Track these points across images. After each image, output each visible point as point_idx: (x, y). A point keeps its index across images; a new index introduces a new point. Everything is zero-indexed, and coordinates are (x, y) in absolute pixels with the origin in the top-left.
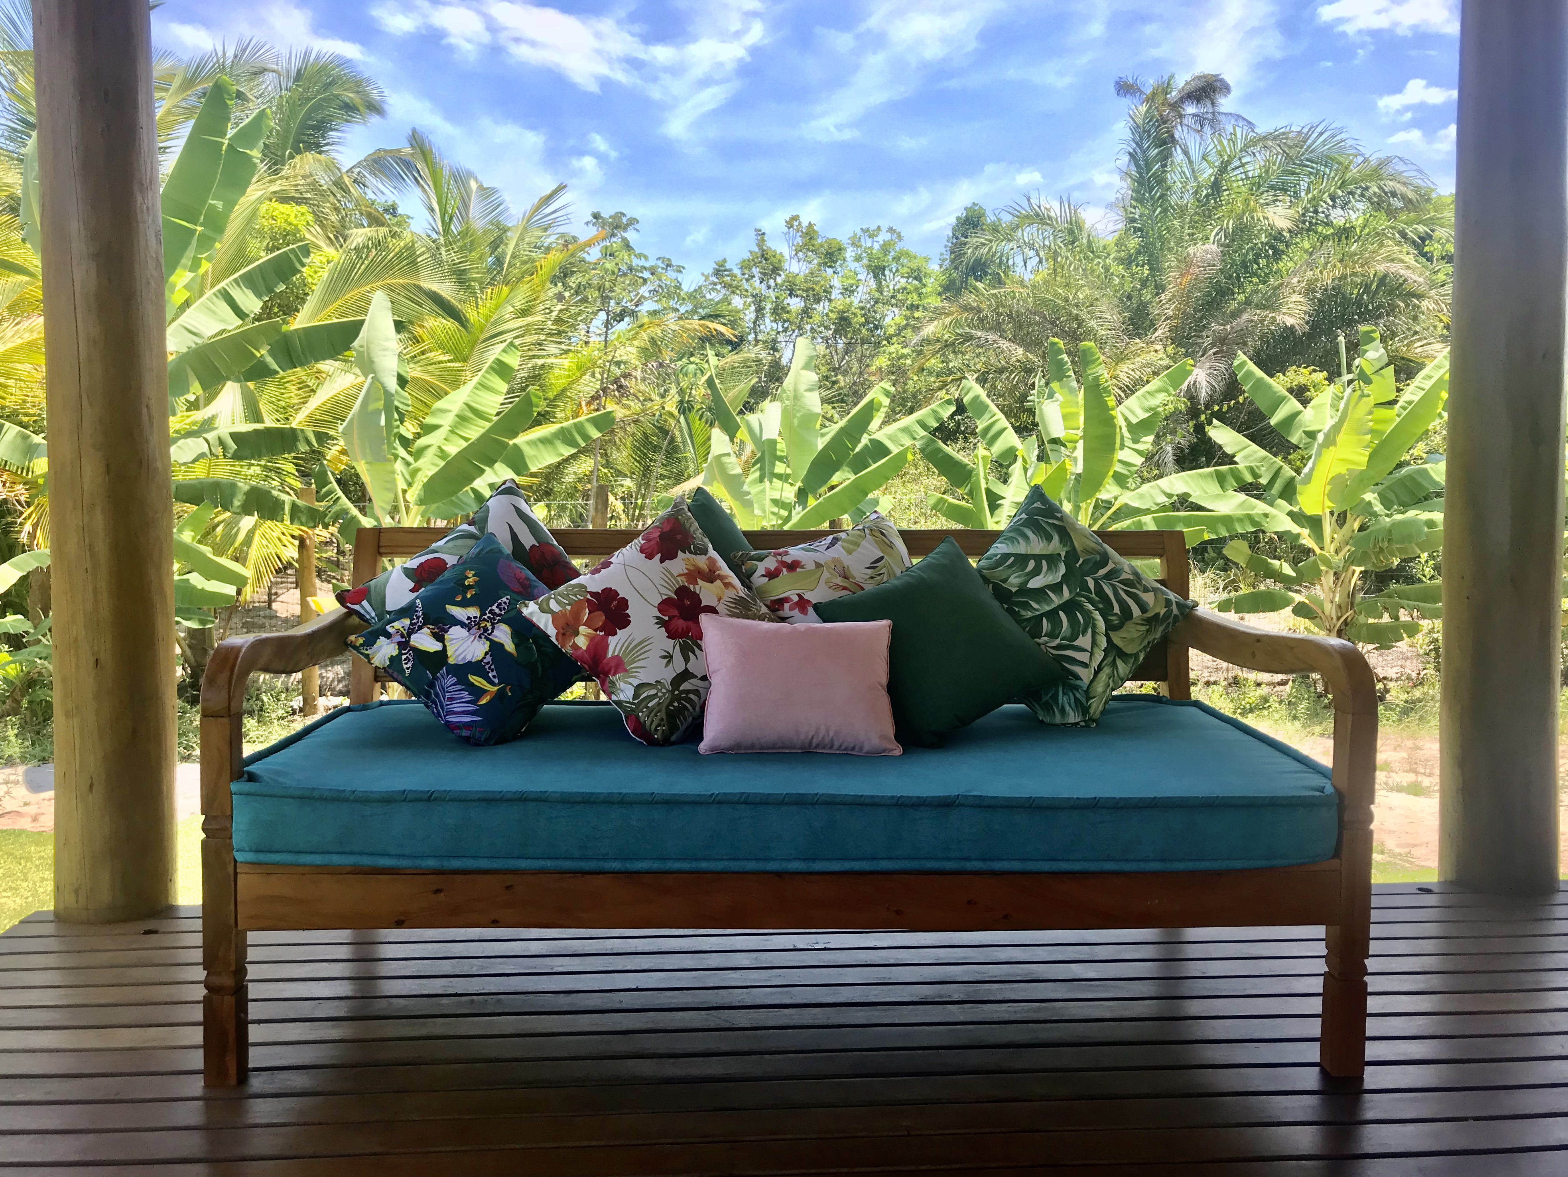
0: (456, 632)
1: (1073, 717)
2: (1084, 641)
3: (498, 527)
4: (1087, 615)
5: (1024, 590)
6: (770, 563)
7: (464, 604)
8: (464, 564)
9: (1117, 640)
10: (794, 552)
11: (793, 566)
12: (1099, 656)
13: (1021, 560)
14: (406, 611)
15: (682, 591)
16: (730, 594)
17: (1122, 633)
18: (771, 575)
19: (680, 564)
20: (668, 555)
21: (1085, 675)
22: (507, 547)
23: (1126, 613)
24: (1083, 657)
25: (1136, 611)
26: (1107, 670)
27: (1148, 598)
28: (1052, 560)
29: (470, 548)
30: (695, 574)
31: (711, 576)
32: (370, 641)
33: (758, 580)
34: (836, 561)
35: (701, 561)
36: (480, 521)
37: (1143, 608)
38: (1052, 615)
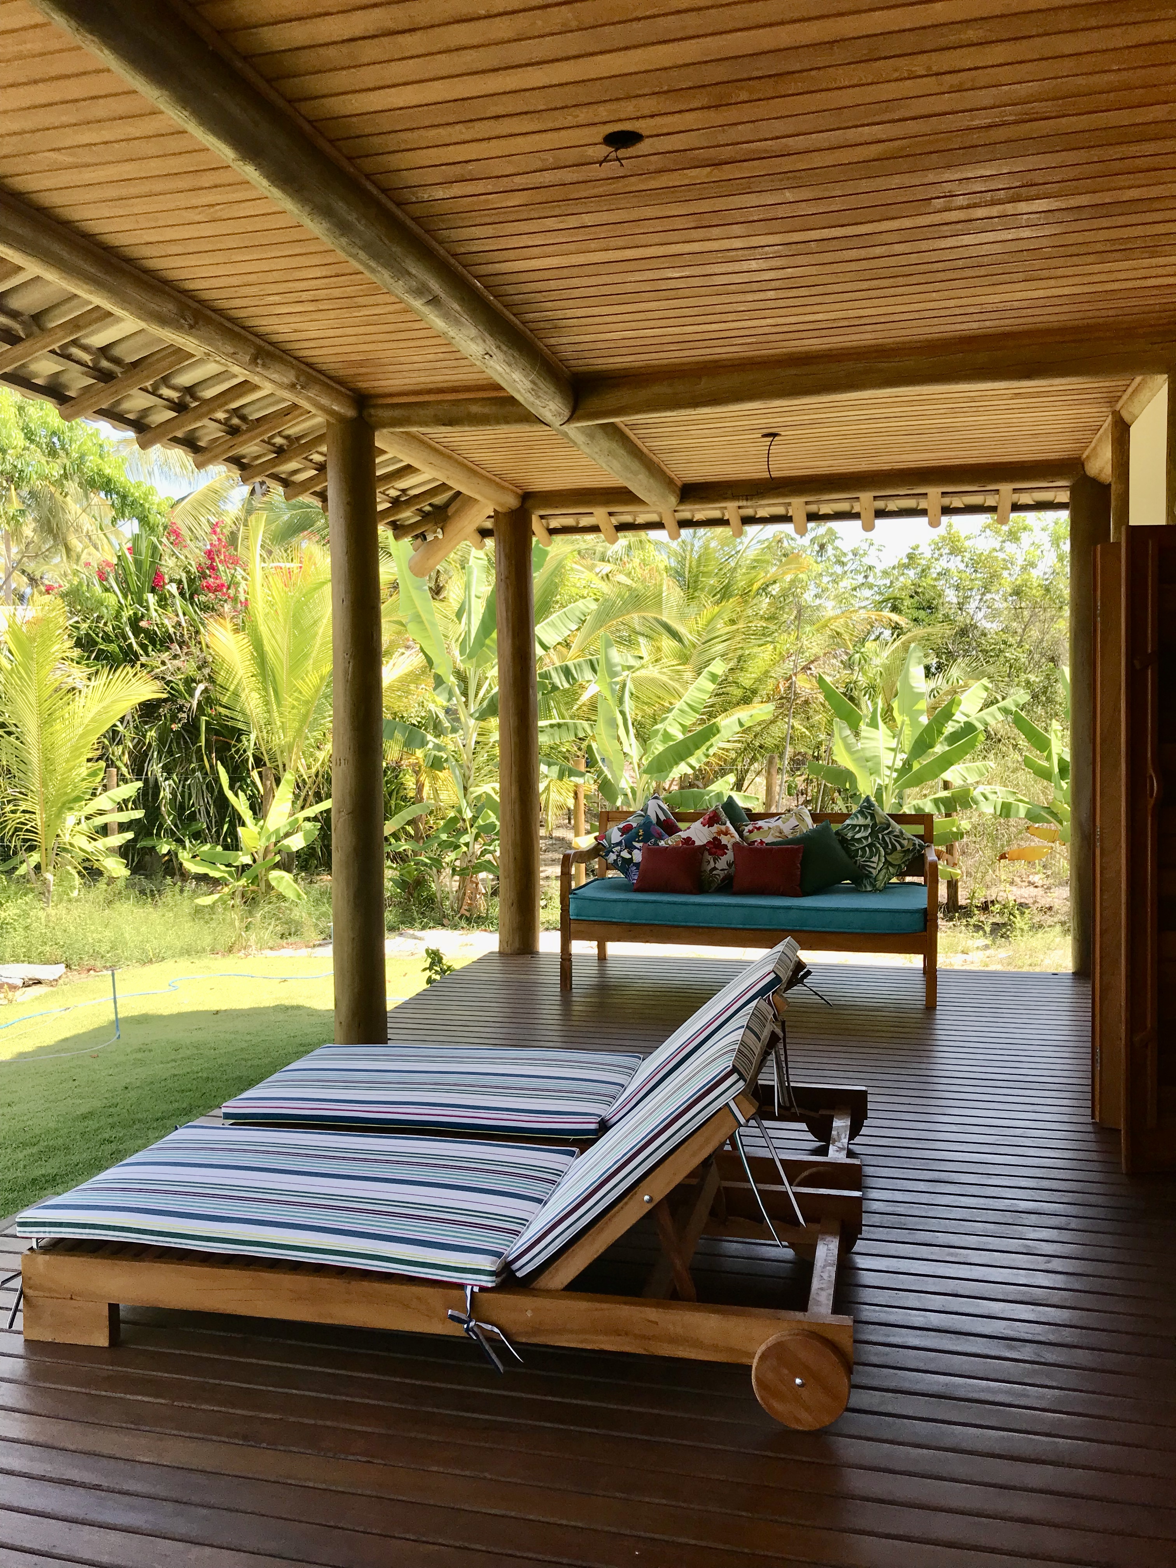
0: (636, 851)
1: (869, 889)
2: (875, 859)
3: (651, 813)
4: (877, 849)
5: (853, 839)
6: (750, 827)
7: (638, 842)
8: (639, 826)
9: (888, 858)
10: (760, 823)
11: (759, 828)
12: (881, 865)
13: (854, 826)
14: (619, 844)
15: (715, 839)
16: (733, 840)
17: (893, 856)
18: (750, 832)
19: (715, 828)
20: (711, 825)
21: (875, 872)
22: (654, 820)
23: (894, 848)
24: (874, 865)
25: (899, 847)
26: (884, 871)
27: (905, 842)
28: (866, 827)
29: (641, 820)
30: (720, 832)
31: (726, 833)
32: (607, 855)
33: (746, 833)
34: (777, 827)
35: (723, 828)
36: (645, 810)
37: (902, 846)
38: (863, 849)
